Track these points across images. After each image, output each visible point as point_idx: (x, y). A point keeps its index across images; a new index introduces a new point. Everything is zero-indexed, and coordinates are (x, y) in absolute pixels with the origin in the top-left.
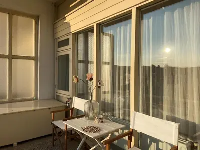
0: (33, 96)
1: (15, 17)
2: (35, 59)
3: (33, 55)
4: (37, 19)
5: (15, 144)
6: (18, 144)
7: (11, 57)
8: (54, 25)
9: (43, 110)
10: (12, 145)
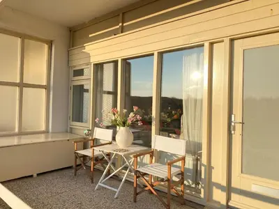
0: (43, 128)
1: (26, 41)
2: (47, 88)
3: (44, 83)
4: (50, 44)
5: (35, 175)
6: (38, 175)
7: (22, 85)
8: (68, 51)
9: (62, 141)
10: (32, 176)
